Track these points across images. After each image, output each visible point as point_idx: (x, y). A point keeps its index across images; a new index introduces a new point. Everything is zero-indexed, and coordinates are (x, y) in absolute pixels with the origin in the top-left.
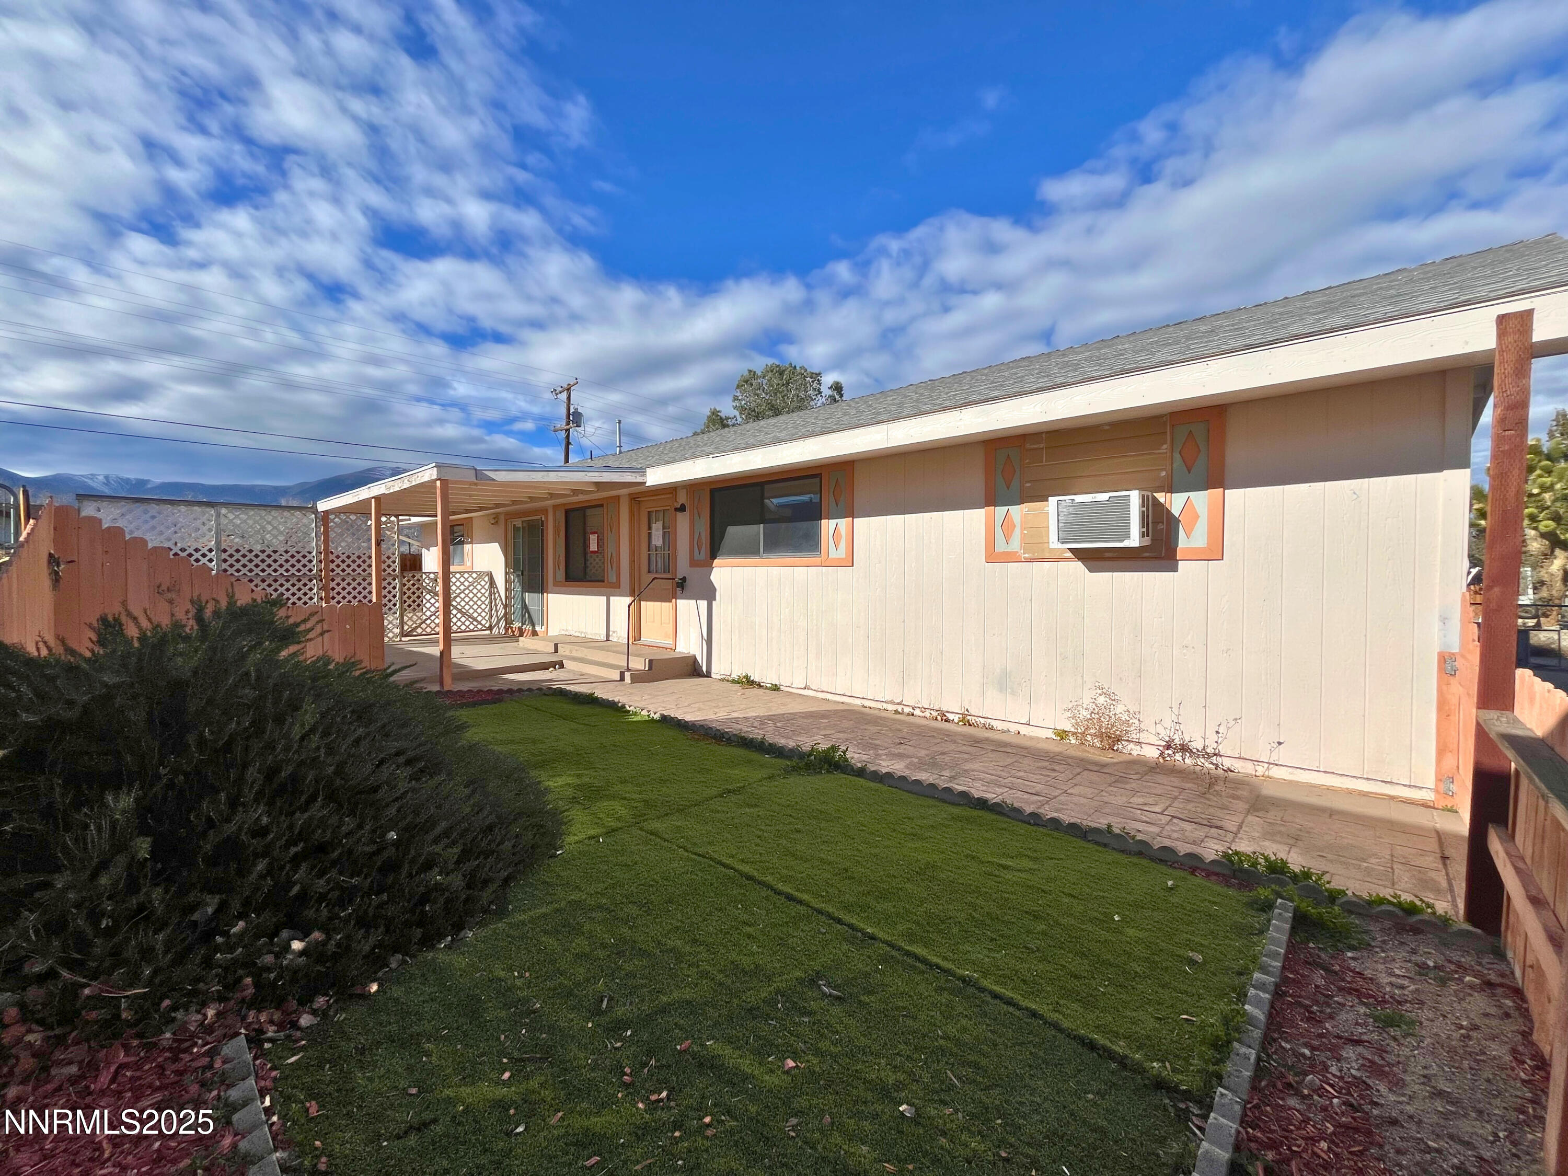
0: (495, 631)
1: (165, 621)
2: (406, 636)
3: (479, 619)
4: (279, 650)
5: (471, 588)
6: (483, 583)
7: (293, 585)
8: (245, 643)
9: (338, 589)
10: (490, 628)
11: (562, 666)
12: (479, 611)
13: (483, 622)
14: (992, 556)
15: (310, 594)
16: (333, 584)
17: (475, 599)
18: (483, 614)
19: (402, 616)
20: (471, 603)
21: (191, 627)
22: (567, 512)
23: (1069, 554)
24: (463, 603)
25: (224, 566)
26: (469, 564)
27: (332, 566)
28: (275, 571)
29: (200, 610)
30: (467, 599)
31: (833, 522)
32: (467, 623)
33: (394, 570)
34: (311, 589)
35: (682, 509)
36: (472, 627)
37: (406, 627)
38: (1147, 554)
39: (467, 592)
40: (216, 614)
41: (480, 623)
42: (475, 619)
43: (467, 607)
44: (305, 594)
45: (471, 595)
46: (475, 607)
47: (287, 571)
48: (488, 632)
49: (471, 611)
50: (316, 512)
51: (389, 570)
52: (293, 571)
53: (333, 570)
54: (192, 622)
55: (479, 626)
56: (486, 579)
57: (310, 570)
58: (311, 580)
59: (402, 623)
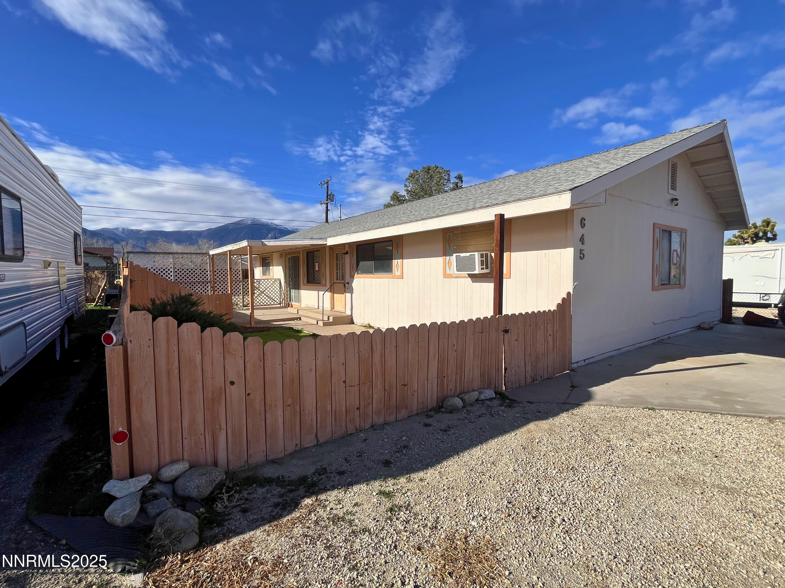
0: (282, 305)
1: (165, 300)
2: (245, 307)
3: (276, 299)
4: (191, 308)
5: (272, 286)
6: (277, 284)
7: (201, 285)
8: (184, 305)
9: (218, 287)
10: (280, 304)
11: (300, 319)
12: (275, 296)
13: (277, 301)
14: (446, 276)
15: (207, 289)
16: (216, 285)
17: (274, 291)
18: (277, 297)
19: (243, 298)
20: (272, 293)
21: (171, 302)
22: (307, 253)
23: (467, 276)
24: (268, 293)
25: (176, 278)
26: (272, 275)
27: (216, 277)
28: (194, 279)
29: (173, 297)
30: (270, 291)
31: (396, 261)
32: (270, 301)
33: (240, 279)
34: (208, 287)
35: (347, 253)
36: (272, 303)
37: (245, 303)
38: (489, 276)
39: (270, 287)
40: (177, 298)
41: (275, 301)
42: (274, 300)
43: (270, 294)
44: (206, 289)
45: (272, 289)
46: (274, 294)
47: (199, 279)
48: (279, 305)
49: (272, 296)
50: (209, 255)
51: (238, 279)
52: (201, 279)
53: (216, 279)
54: (171, 300)
55: (276, 303)
56: (278, 282)
57: (207, 279)
58: (207, 283)
59: (243, 301)
